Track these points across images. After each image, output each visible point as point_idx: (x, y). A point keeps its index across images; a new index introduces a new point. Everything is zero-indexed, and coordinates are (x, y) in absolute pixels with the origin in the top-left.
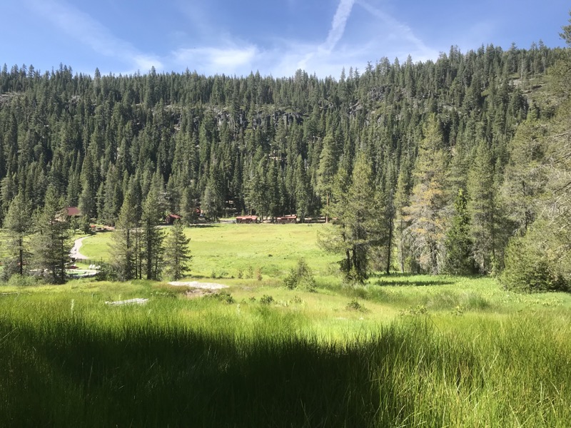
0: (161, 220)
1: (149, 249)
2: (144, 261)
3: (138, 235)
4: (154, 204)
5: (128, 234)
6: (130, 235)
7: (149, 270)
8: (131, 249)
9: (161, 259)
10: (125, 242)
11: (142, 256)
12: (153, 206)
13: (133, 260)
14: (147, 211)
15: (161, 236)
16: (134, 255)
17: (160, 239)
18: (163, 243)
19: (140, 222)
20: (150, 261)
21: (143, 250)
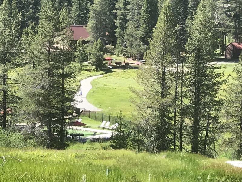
0: (218, 51)
1: (197, 102)
2: (188, 121)
3: (179, 77)
4: (208, 25)
5: (164, 73)
6: (167, 76)
7: (196, 138)
8: (168, 100)
9: (216, 119)
10: (158, 87)
11: (184, 113)
12: (205, 27)
13: (170, 118)
14: (196, 35)
15: (217, 80)
16: (171, 109)
17: (214, 84)
18: (220, 92)
19: (183, 54)
20: (196, 122)
21: (187, 102)
